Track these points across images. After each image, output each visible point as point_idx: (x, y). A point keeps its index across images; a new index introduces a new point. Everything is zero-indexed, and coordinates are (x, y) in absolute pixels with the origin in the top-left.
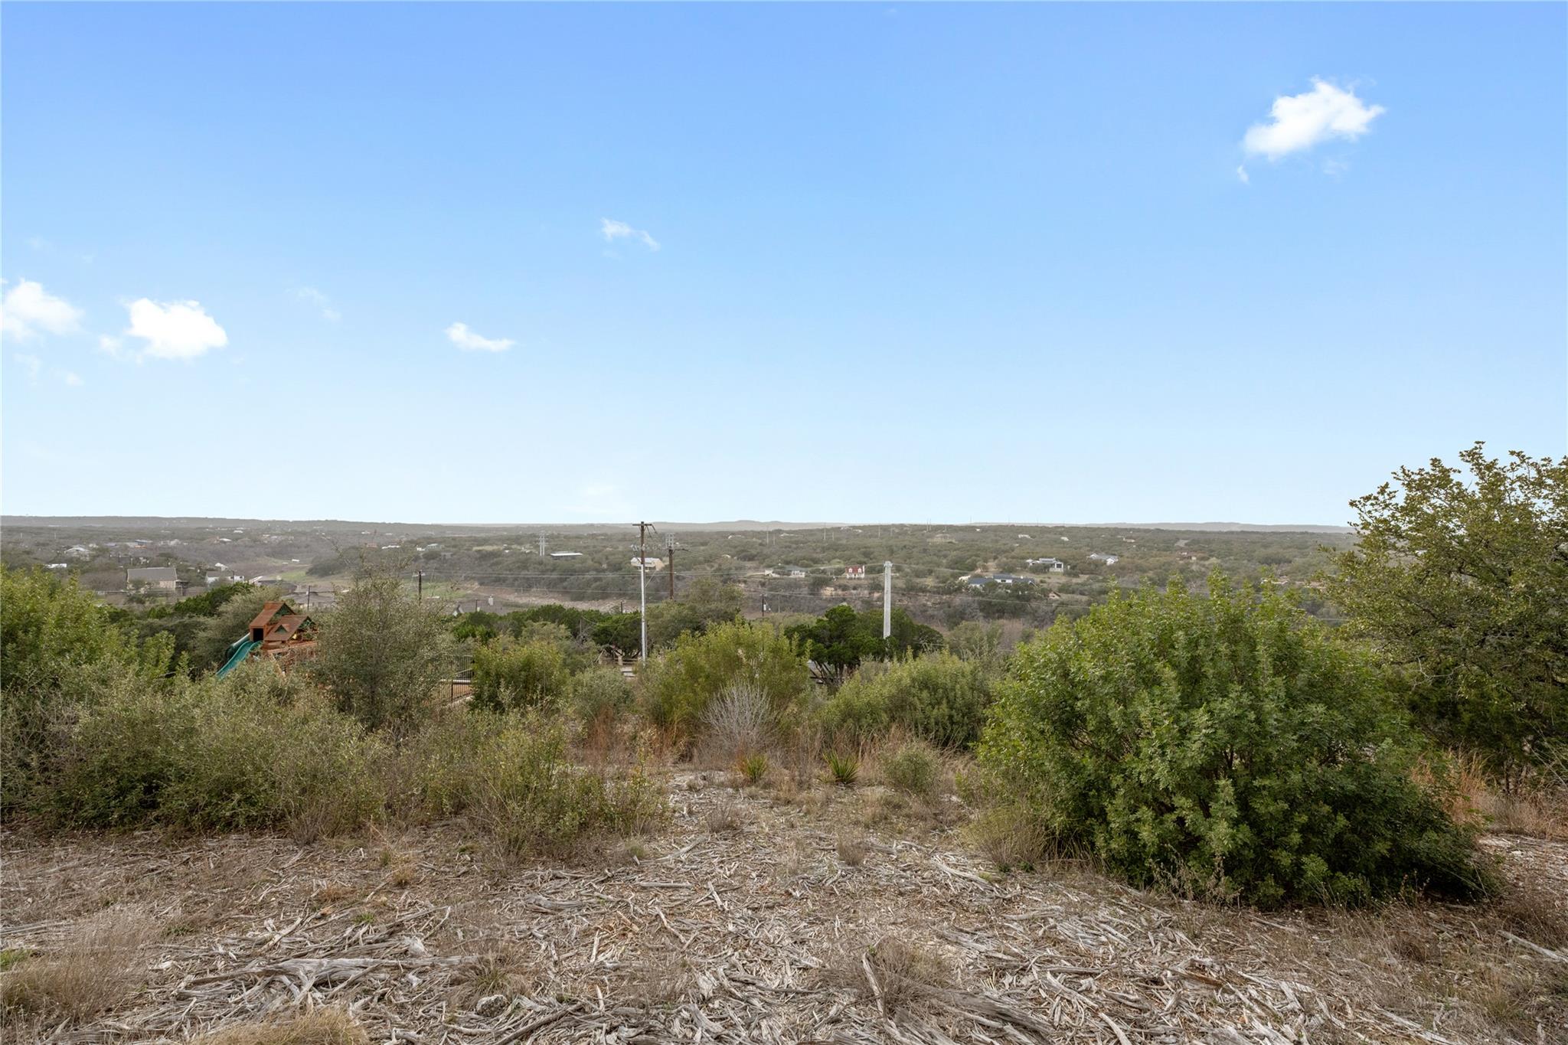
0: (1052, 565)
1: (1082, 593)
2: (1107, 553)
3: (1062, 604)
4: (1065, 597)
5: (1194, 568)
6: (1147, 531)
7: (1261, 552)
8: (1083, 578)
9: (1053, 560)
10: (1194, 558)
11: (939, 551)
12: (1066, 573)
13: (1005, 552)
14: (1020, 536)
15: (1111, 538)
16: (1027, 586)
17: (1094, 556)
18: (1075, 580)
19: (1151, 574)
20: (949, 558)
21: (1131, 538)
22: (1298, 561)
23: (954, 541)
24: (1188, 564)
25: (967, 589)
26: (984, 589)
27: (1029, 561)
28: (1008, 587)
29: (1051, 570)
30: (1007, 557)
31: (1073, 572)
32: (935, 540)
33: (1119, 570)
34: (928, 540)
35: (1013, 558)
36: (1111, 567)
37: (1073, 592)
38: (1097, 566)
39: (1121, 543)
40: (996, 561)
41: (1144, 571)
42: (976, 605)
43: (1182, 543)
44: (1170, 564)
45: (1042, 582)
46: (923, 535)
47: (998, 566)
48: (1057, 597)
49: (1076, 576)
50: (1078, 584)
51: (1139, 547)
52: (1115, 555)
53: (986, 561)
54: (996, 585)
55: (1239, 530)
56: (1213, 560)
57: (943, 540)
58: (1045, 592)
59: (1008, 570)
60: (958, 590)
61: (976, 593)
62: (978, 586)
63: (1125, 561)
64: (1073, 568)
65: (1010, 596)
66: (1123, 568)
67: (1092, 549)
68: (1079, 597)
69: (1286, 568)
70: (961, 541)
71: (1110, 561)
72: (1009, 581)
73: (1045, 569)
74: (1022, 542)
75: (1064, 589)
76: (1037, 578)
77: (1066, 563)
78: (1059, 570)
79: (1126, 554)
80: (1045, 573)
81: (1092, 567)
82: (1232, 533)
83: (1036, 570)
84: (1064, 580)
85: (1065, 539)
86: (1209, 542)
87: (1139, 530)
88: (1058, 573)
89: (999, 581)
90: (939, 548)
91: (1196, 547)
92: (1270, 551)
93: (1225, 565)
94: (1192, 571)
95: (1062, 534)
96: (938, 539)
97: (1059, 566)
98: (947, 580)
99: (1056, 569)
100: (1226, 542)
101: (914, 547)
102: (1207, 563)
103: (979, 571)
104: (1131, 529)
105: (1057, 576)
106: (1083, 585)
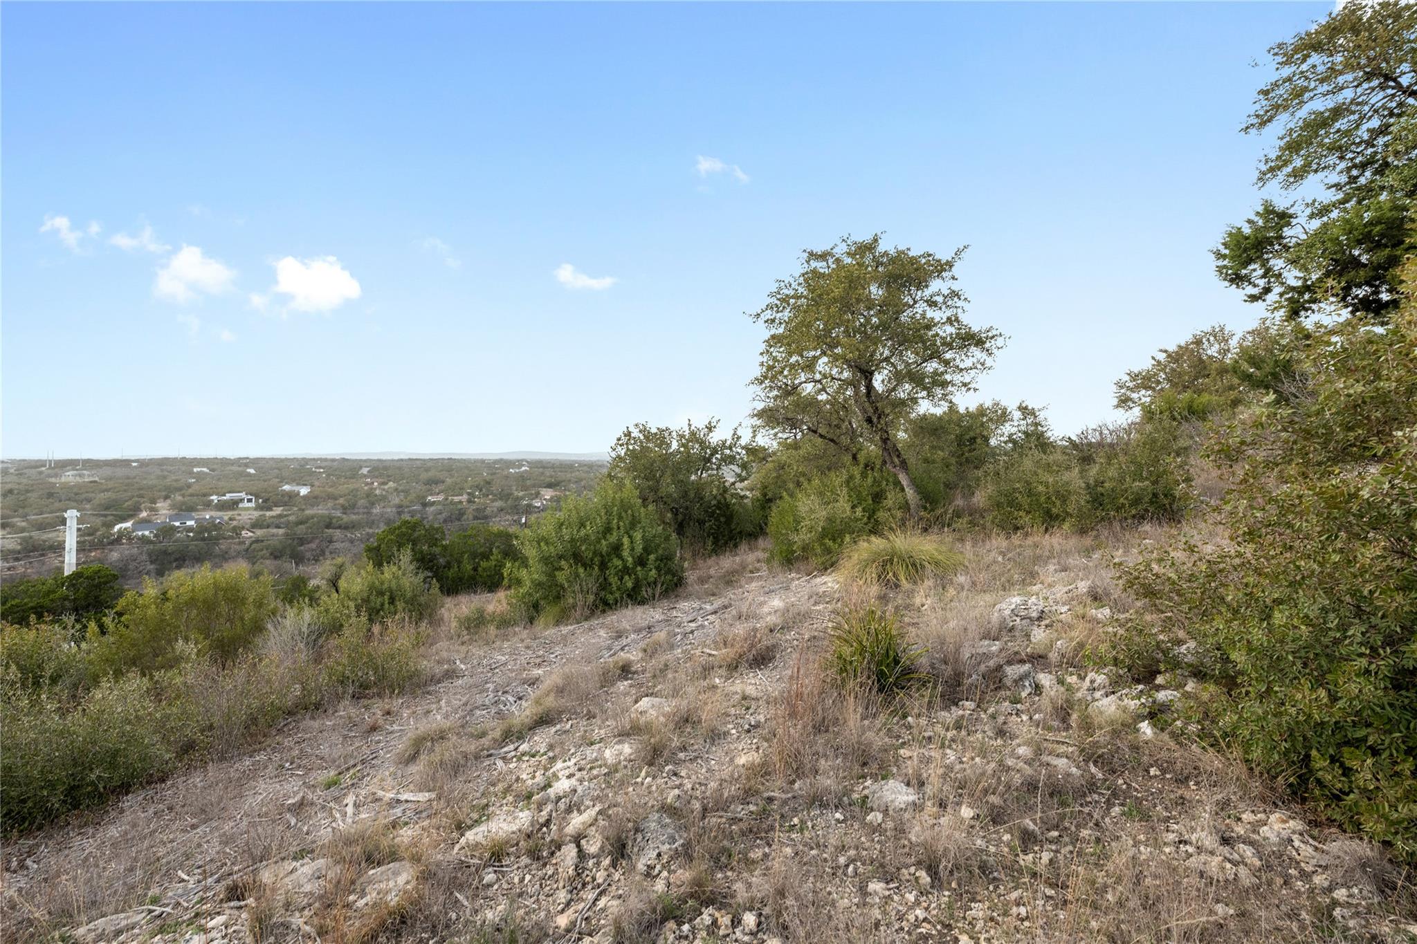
0: (242, 500)
1: (278, 527)
2: (298, 484)
3: (257, 541)
4: (259, 533)
5: (377, 492)
6: (333, 460)
7: (424, 476)
8: (277, 511)
9: (243, 495)
10: (376, 484)
11: (76, 494)
12: (258, 508)
13: (179, 489)
14: (195, 470)
15: (301, 469)
16: (215, 525)
17: (287, 487)
18: (268, 514)
19: (341, 501)
20: (96, 502)
21: (320, 467)
22: (449, 480)
23: (97, 479)
24: (372, 489)
25: (130, 539)
26: (156, 536)
27: (214, 497)
28: (190, 529)
29: (241, 505)
30: (183, 496)
31: (266, 505)
32: (63, 479)
33: (312, 500)
34: (53, 480)
35: (191, 495)
36: (305, 497)
37: (268, 527)
38: (290, 497)
39: (311, 473)
40: (169, 501)
41: (336, 499)
42: (144, 557)
43: (365, 471)
44: (357, 490)
45: (231, 519)
46: (41, 473)
47: (172, 507)
48: (250, 534)
49: (270, 509)
50: (273, 517)
51: (328, 476)
52: (306, 485)
53: (154, 501)
54: (174, 529)
55: (407, 457)
56: (391, 484)
57: (78, 479)
58: (237, 530)
59: (185, 509)
60: (117, 541)
61: (144, 540)
62: (147, 533)
63: (317, 491)
64: (265, 501)
65: (193, 539)
66: (316, 498)
67: (283, 480)
68: (275, 531)
69: (442, 487)
70: (109, 479)
71: (304, 491)
72: (190, 523)
73: (234, 504)
74: (200, 476)
75: (256, 525)
76: (226, 515)
77: (257, 497)
78: (250, 505)
79: (317, 483)
80: (234, 509)
81: (286, 499)
82: (402, 460)
83: (222, 506)
84: (256, 514)
85: (252, 471)
86: (386, 468)
87: (326, 460)
88: (248, 509)
89: (177, 524)
90: (75, 490)
91: (377, 473)
92: (430, 474)
93: (400, 488)
94: (376, 495)
95: (247, 465)
96: (69, 477)
97: (250, 501)
98: (98, 530)
99: (246, 504)
100: (400, 468)
101: (27, 491)
102: (386, 487)
103: (144, 514)
104: (318, 459)
105: (248, 510)
106: (280, 516)
